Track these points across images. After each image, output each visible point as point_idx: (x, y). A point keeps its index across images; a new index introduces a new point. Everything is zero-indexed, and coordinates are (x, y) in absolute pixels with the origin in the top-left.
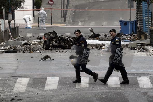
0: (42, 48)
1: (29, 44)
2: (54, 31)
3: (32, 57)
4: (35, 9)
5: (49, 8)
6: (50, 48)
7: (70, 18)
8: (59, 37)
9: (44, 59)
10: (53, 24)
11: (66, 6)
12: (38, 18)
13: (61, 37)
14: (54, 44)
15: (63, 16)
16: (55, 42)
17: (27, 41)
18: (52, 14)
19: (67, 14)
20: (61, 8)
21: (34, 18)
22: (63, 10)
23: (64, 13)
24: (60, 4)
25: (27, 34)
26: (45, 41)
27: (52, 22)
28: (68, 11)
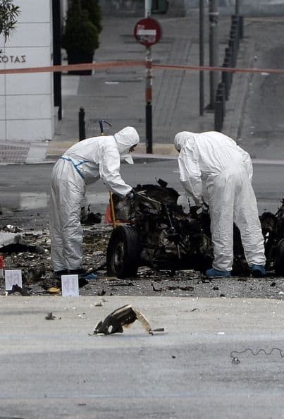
0: (101, 268)
1: (33, 250)
2: (160, 181)
3: (50, 317)
4: (64, 63)
5: (136, 63)
6: (142, 270)
7: (243, 112)
8: (187, 211)
9: (110, 329)
10: (155, 146)
11: (227, 50)
12: (78, 111)
13: (199, 212)
14: (163, 249)
15: (207, 102)
16: (170, 239)
17: (21, 234)
18: (154, 94)
19: (227, 94)
20: (201, 63)
21: (60, 112)
22: (211, 74)
23: (216, 88)
24: (193, 42)
25: (23, 195)
26: (117, 235)
27: (154, 136)
28: (235, 79)
